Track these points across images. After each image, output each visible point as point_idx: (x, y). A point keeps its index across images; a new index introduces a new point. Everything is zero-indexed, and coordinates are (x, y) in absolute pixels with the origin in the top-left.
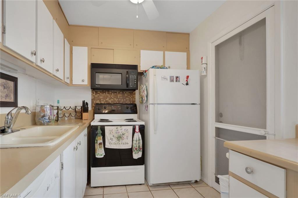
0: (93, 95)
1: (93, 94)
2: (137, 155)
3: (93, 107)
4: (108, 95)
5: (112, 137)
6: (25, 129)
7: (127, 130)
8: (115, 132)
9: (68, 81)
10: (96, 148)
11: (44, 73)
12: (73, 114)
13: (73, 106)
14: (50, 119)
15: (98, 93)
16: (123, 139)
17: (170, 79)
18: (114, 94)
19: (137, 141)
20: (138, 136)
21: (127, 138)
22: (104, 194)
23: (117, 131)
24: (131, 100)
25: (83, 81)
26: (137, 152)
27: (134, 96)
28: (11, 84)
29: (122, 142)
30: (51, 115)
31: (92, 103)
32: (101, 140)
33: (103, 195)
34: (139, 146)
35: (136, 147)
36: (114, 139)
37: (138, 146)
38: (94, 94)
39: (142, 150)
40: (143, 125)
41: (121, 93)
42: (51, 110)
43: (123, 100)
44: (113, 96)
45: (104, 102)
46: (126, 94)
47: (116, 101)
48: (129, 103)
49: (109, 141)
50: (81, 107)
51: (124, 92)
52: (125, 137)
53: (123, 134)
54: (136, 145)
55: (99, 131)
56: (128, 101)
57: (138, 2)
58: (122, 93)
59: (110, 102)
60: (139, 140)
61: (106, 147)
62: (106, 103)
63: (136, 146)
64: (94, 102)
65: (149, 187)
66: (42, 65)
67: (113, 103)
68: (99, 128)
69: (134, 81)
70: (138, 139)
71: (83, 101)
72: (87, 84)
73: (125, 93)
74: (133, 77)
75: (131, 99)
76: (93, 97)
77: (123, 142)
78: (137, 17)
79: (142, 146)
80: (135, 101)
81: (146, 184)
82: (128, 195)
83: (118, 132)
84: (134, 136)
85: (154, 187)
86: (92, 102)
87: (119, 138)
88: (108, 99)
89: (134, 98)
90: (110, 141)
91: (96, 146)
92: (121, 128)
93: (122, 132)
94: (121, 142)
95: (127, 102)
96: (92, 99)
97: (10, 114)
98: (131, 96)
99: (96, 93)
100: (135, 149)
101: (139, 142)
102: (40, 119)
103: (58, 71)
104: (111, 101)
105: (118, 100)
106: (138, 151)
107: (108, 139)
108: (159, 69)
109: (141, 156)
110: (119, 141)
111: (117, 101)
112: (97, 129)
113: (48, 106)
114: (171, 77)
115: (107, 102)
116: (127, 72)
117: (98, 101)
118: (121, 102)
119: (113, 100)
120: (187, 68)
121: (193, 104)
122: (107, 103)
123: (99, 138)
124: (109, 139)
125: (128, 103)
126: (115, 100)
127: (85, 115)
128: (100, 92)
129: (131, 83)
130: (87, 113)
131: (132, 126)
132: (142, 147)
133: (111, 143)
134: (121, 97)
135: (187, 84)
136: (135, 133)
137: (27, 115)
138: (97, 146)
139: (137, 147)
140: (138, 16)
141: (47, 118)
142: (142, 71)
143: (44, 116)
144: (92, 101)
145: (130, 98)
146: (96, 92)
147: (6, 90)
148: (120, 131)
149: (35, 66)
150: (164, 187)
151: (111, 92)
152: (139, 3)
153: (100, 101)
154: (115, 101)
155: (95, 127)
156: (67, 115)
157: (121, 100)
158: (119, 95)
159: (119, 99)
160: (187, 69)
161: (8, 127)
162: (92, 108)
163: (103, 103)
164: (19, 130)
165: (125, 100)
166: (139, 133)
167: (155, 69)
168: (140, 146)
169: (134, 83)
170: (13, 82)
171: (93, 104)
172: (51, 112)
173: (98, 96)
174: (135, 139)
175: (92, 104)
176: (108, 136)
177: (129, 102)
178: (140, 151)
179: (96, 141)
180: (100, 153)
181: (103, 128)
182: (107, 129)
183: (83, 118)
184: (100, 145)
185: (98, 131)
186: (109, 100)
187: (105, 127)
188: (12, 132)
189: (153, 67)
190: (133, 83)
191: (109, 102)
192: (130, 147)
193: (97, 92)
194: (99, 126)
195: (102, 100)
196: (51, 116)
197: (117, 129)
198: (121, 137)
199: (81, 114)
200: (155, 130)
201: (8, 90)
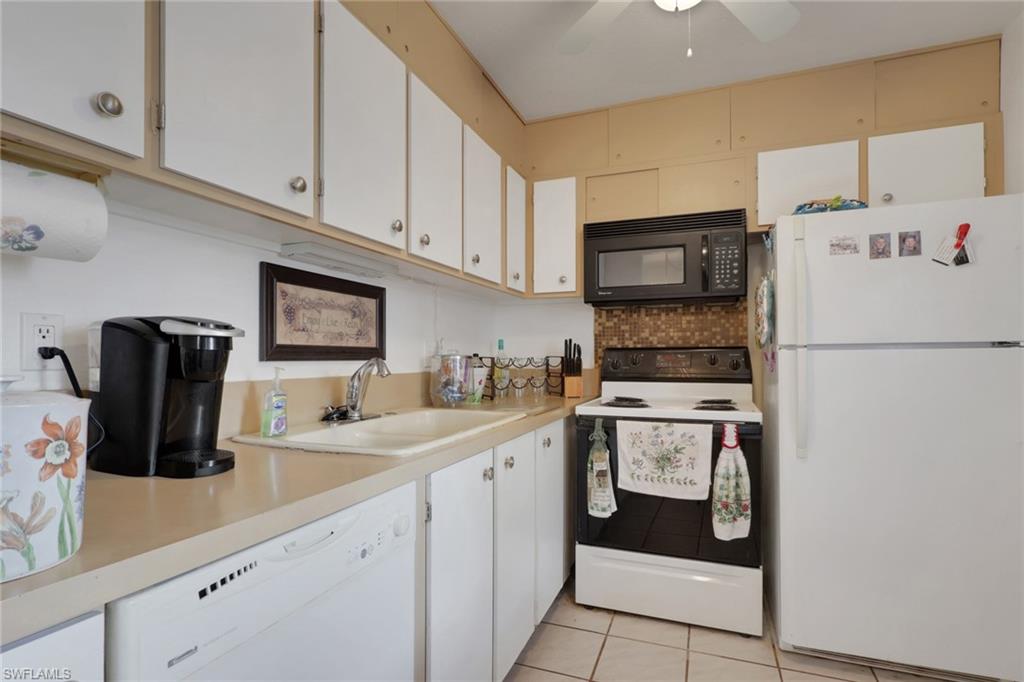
0: (600, 321)
1: (600, 317)
2: (730, 529)
3: (600, 358)
4: (647, 319)
5: (641, 457)
6: (394, 414)
7: (693, 437)
8: (650, 441)
9: (520, 286)
10: (589, 486)
11: (437, 271)
12: (540, 380)
13: (539, 358)
14: (461, 392)
15: (616, 316)
16: (677, 466)
17: (872, 248)
18: (667, 314)
19: (728, 479)
20: (735, 461)
21: (692, 464)
22: (610, 633)
23: (657, 436)
24: (732, 333)
25: (562, 281)
26: (727, 517)
27: (742, 320)
28: (370, 304)
29: (673, 475)
30: (465, 380)
31: (596, 347)
32: (603, 464)
33: (607, 635)
34: (738, 498)
35: (724, 499)
36: (646, 462)
37: (732, 495)
38: (603, 319)
39: (749, 512)
40: (758, 423)
41: (693, 310)
42: (466, 368)
43: (702, 335)
44: (663, 322)
45: (635, 343)
46: (710, 314)
47: (676, 338)
48: (723, 345)
49: (629, 467)
50: (560, 359)
51: (701, 309)
52: (684, 459)
53: (677, 451)
54: (725, 493)
55: (599, 434)
56: (718, 337)
57: (677, 8)
58: (696, 309)
59: (655, 343)
60: (738, 474)
61: (620, 486)
62: (639, 346)
63: (727, 497)
64: (604, 343)
65: (779, 653)
66: (427, 253)
67: (664, 346)
68: (599, 423)
69: (732, 268)
70: (733, 472)
71: (566, 341)
72: (574, 289)
73: (705, 309)
74: (725, 254)
75: (732, 329)
76: (601, 328)
77: (677, 476)
78: (690, 52)
79: (749, 497)
80: (746, 338)
81: (768, 641)
82: (688, 657)
83: (660, 441)
84: (719, 460)
85: (801, 657)
86: (596, 343)
87: (664, 461)
88: (645, 334)
89: (742, 325)
90: (634, 467)
91: (589, 481)
92: (670, 430)
93: (672, 443)
94: (668, 476)
95: (714, 342)
96: (596, 335)
97: (357, 377)
98: (732, 321)
99: (607, 317)
100: (719, 506)
101: (737, 484)
102: (439, 392)
103: (478, 261)
104: (659, 338)
105: (680, 334)
106: (731, 513)
107: (627, 463)
108: (828, 214)
109: (746, 535)
110: (663, 470)
111: (679, 338)
112: (593, 428)
113: (458, 357)
114: (873, 240)
115: (642, 343)
116: (705, 238)
117: (616, 338)
118: (693, 342)
119: (664, 334)
120: (986, 189)
121: (1001, 344)
122: (644, 346)
123: (597, 454)
124: (631, 460)
125: (718, 345)
126: (671, 334)
127: (571, 382)
128: (619, 313)
129: (720, 274)
130: (579, 378)
131: (711, 426)
132: (748, 503)
133: (635, 476)
134: (693, 326)
135: (962, 260)
136: (724, 449)
137: (380, 378)
138: (592, 480)
139: (731, 501)
140: (693, 51)
141: (455, 389)
142: (766, 229)
143: (447, 384)
144: (596, 339)
145: (727, 325)
146: (607, 311)
147: (357, 320)
148: (667, 439)
149: (407, 259)
150: (845, 670)
151: (659, 308)
152: (680, 9)
153: (622, 338)
154: (672, 338)
155: (587, 420)
156: (520, 382)
157: (693, 334)
158: (685, 319)
159: (684, 331)
160: (986, 195)
161: (353, 408)
162: (596, 362)
163: (631, 346)
164: (379, 416)
165: (706, 333)
166: (739, 452)
167: (806, 215)
168: (744, 498)
169: (731, 273)
170: (374, 301)
171: (600, 350)
172: (466, 374)
173: (615, 324)
174: (720, 469)
175: (596, 351)
176: (626, 451)
177: (723, 341)
178: (741, 515)
179: (589, 465)
180: (602, 504)
181: (609, 425)
182: (623, 429)
183: (567, 393)
184: (601, 479)
185: (595, 433)
186: (651, 335)
187: (618, 422)
188: (362, 419)
189: (800, 209)
190: (725, 274)
191: (651, 342)
192: (705, 497)
193: (612, 311)
194: (597, 420)
195: (627, 335)
196: (465, 385)
197: (657, 432)
198: (669, 459)
199: (560, 380)
200: (803, 444)
201: (362, 320)
